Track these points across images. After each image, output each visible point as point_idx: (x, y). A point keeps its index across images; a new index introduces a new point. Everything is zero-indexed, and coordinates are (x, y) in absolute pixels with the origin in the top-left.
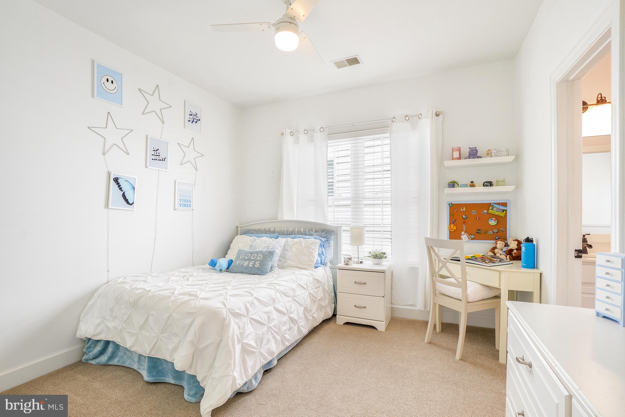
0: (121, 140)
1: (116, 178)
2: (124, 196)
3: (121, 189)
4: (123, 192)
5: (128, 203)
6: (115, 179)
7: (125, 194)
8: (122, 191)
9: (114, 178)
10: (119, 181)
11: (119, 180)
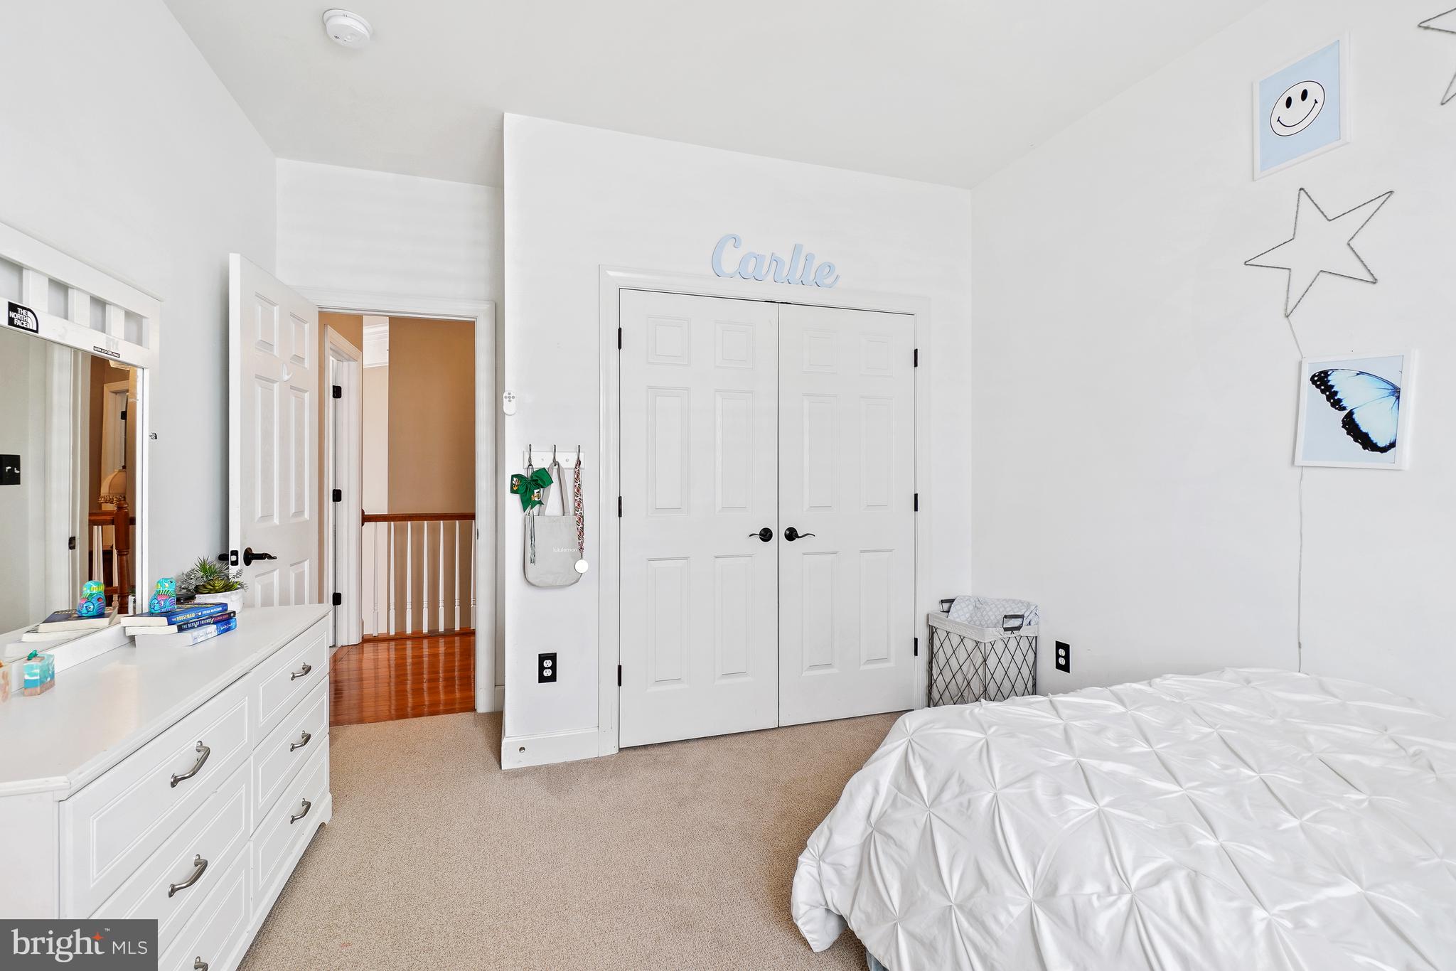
0: (1347, 247)
1: (1321, 372)
2: (1351, 425)
3: (1337, 404)
4: (1345, 413)
5: (1365, 441)
6: (1316, 378)
7: (1354, 416)
8: (1344, 408)
9: (1314, 376)
10: (1333, 380)
11: (1330, 378)
